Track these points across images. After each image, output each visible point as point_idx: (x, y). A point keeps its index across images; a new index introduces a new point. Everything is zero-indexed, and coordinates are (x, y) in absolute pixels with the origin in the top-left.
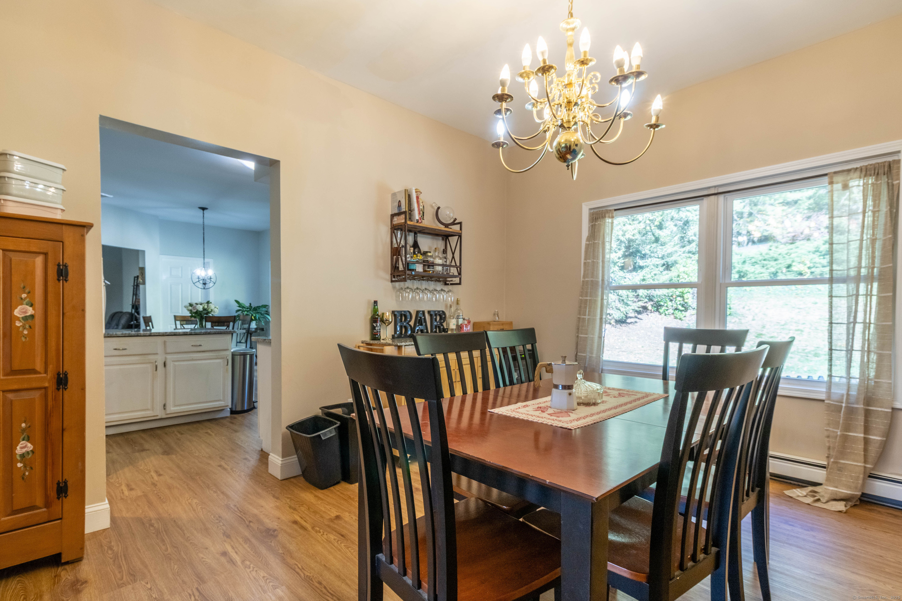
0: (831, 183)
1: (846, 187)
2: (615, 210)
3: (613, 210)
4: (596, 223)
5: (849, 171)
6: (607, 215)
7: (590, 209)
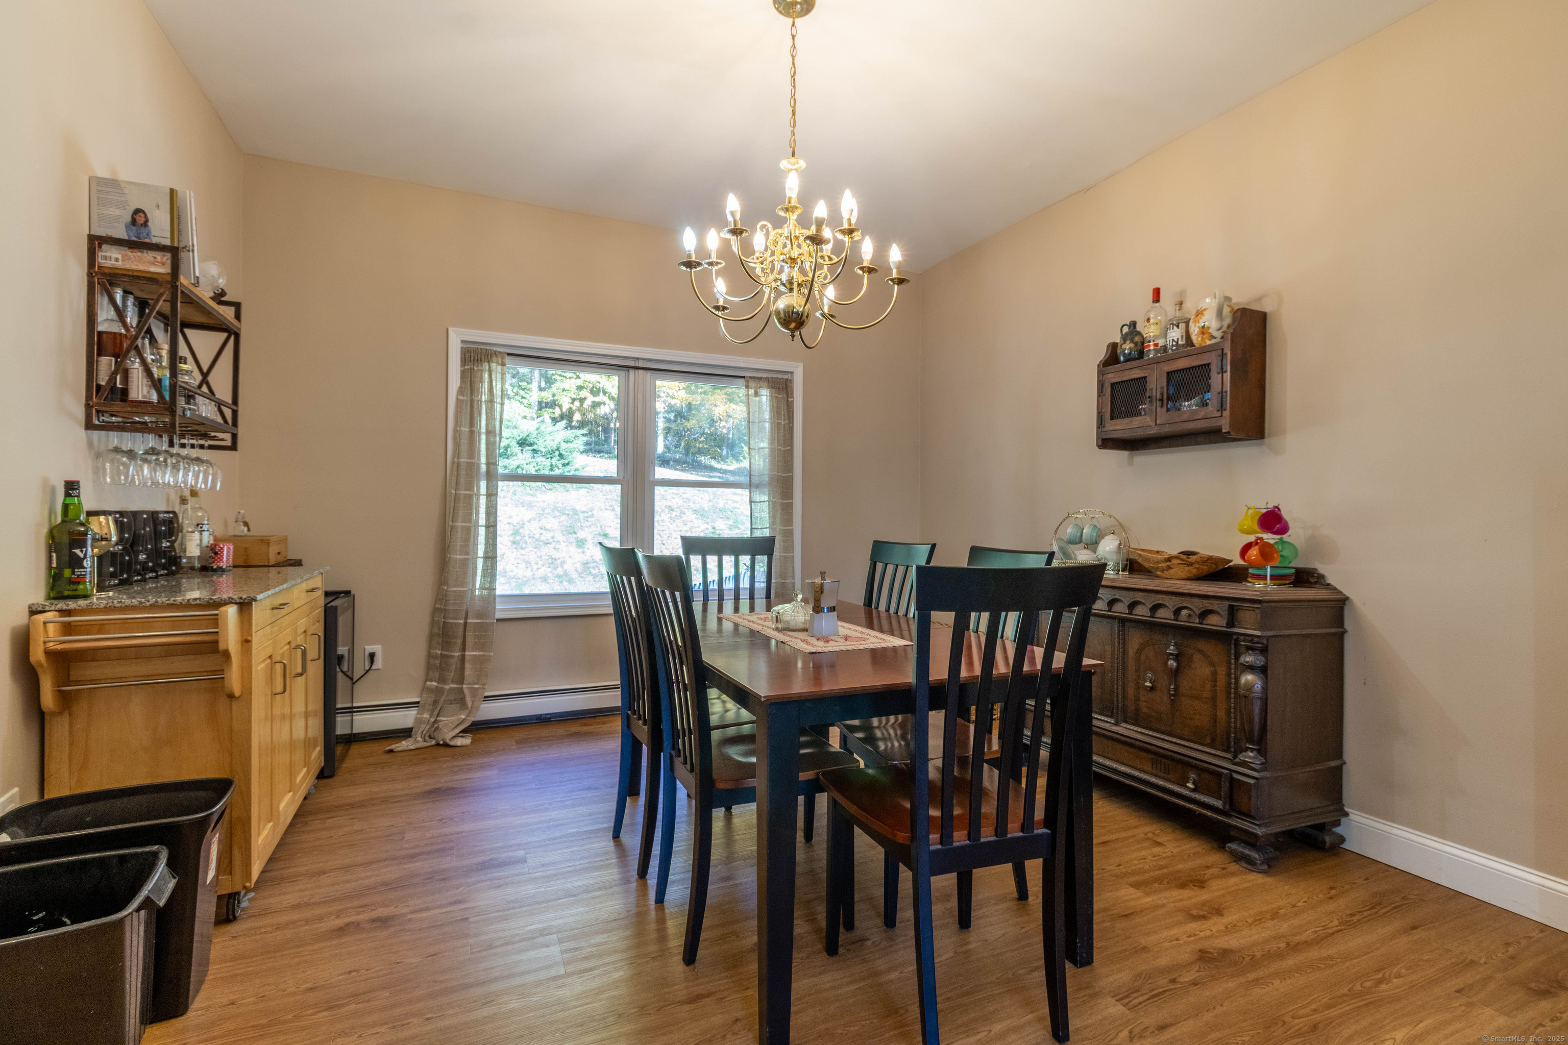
0: (747, 387)
1: (756, 394)
2: (509, 354)
3: (505, 353)
4: (475, 368)
5: (761, 378)
6: (494, 359)
7: (463, 342)
